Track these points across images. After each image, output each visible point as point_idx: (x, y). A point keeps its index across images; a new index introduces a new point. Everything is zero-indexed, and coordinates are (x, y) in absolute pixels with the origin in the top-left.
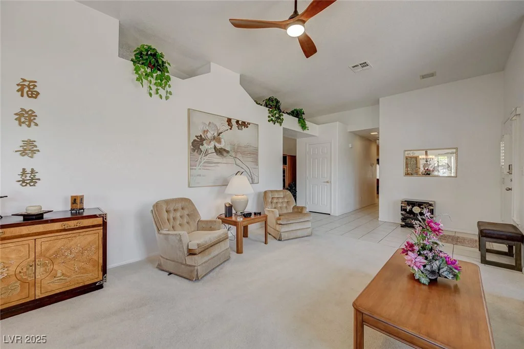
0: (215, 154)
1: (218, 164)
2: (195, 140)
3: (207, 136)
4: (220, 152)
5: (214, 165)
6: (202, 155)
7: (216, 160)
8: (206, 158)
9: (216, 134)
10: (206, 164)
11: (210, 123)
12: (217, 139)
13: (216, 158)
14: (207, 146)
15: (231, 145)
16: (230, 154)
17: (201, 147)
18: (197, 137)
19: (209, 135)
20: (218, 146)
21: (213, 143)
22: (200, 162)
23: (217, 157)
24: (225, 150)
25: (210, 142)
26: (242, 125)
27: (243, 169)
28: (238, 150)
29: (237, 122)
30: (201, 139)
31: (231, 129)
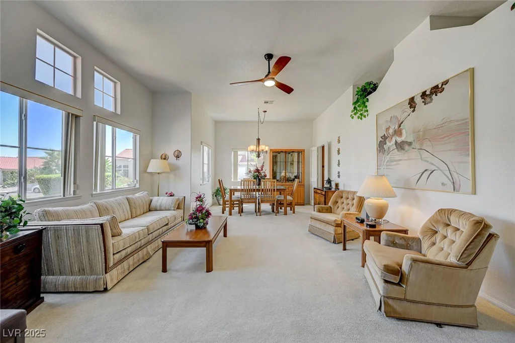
0: (396, 150)
1: (400, 162)
2: (381, 141)
3: (389, 133)
4: (400, 146)
5: (395, 163)
6: (386, 153)
7: (397, 158)
8: (388, 157)
9: (397, 127)
10: (389, 163)
11: (391, 117)
12: (398, 132)
13: (396, 154)
14: (390, 144)
15: (414, 133)
16: (413, 146)
17: (385, 146)
18: (382, 137)
19: (391, 131)
20: (399, 140)
21: (394, 139)
22: (384, 161)
23: (398, 153)
24: (406, 142)
25: (392, 138)
26: (432, 93)
27: (433, 164)
28: (424, 137)
29: (424, 95)
30: (385, 138)
31: (413, 111)
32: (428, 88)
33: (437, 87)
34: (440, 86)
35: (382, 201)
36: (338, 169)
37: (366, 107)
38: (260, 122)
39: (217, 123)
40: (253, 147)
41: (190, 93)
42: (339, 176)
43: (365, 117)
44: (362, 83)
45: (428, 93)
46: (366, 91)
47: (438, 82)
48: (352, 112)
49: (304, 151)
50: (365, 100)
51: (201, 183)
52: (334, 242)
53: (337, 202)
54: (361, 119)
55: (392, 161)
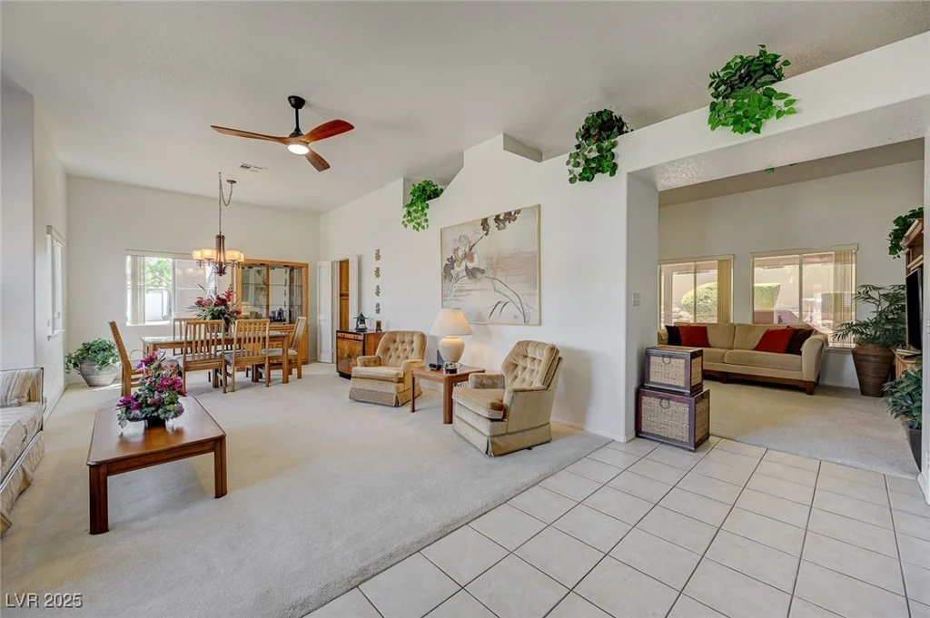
0: (466, 278)
1: (471, 292)
2: (446, 265)
3: (457, 255)
4: (472, 273)
5: (465, 293)
6: (454, 280)
7: (467, 287)
8: (457, 285)
9: (467, 250)
10: (457, 294)
11: (461, 236)
12: (469, 256)
13: (466, 282)
14: (459, 269)
15: (487, 259)
16: (486, 275)
17: (452, 271)
18: (448, 260)
19: (460, 253)
20: (470, 266)
21: (464, 263)
22: (451, 290)
23: (469, 281)
24: (478, 269)
25: (461, 262)
26: (505, 219)
27: (507, 297)
28: (498, 266)
29: (497, 218)
30: (452, 261)
31: (487, 234)
32: (502, 211)
33: (509, 213)
34: (513, 213)
35: (458, 340)
36: (378, 299)
37: (426, 215)
38: (222, 202)
39: (71, 178)
40: (210, 253)
41: (31, 97)
42: (378, 311)
43: (423, 228)
44: (420, 180)
45: (501, 217)
46: (425, 193)
47: (512, 209)
48: (405, 217)
49: (307, 266)
50: (424, 205)
51: (50, 333)
52: (397, 405)
53: (389, 349)
54: (418, 230)
55: (462, 291)
